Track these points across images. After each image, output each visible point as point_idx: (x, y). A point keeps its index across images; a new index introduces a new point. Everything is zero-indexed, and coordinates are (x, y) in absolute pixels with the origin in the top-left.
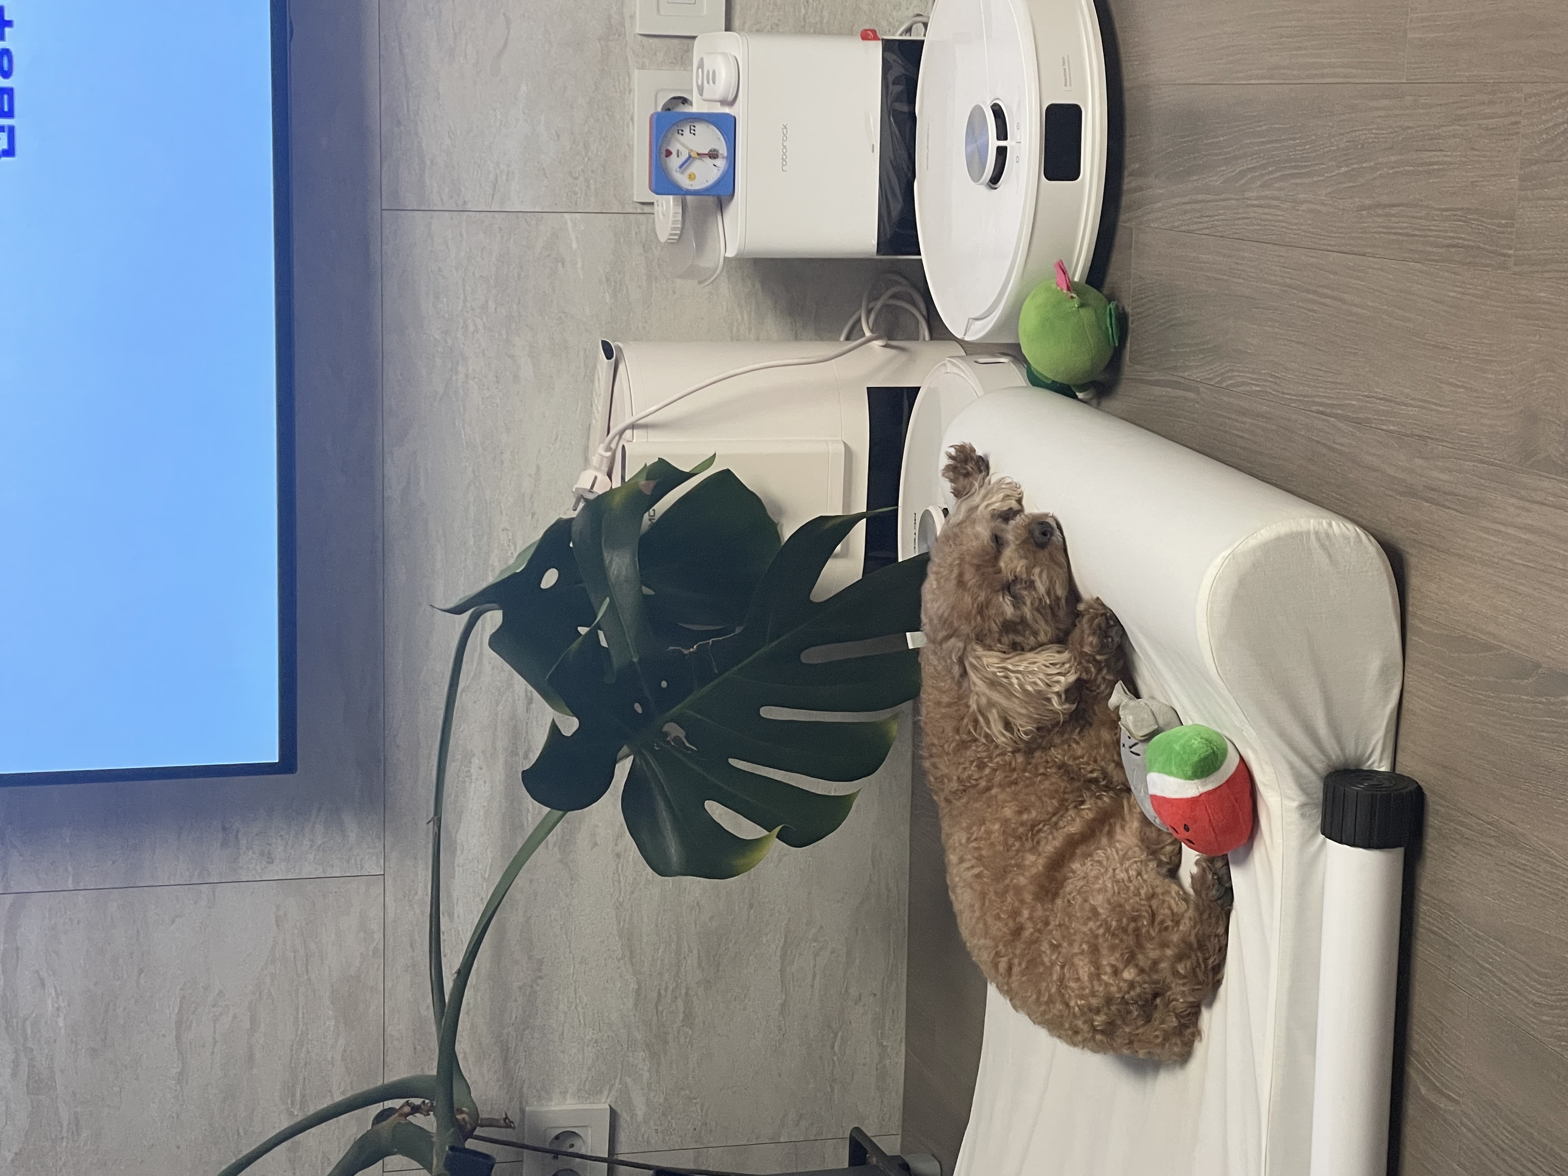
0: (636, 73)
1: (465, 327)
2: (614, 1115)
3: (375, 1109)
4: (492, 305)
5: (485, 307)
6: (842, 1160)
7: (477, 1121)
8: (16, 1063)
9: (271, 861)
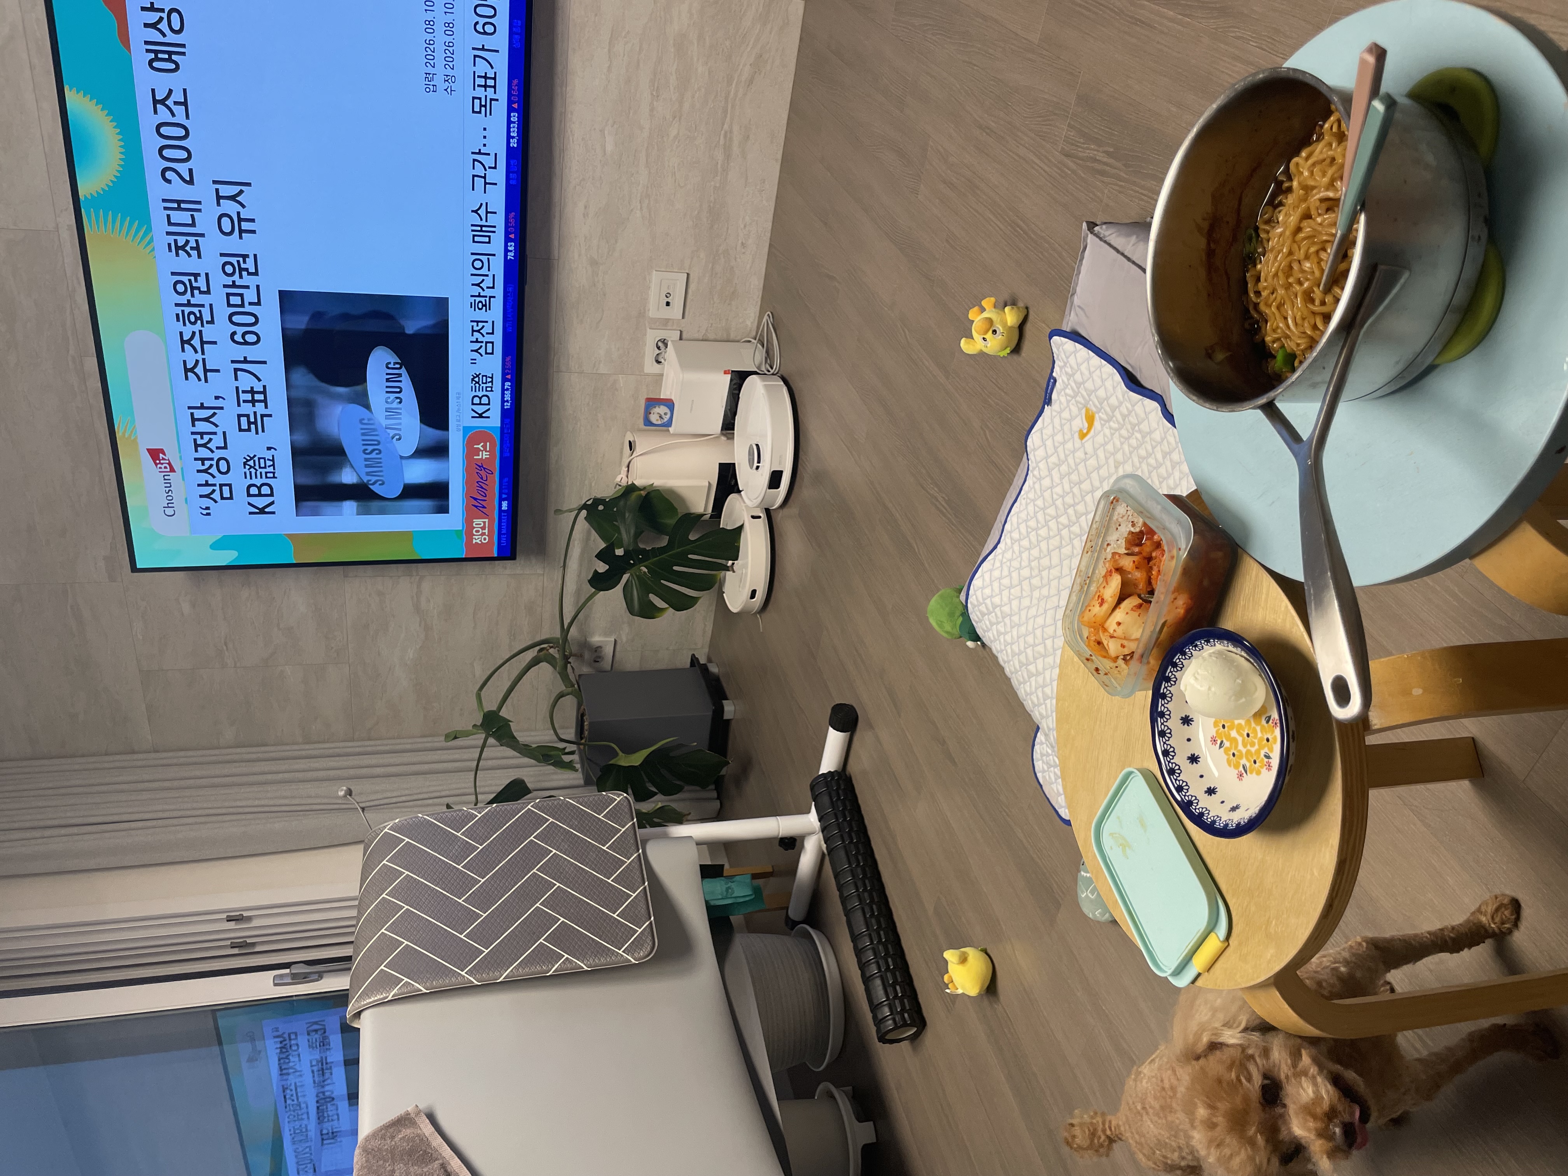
0: (648, 330)
1: (581, 410)
2: (615, 641)
3: (538, 648)
4: (591, 404)
5: (588, 404)
6: (688, 665)
7: (571, 655)
8: (420, 622)
9: (506, 568)
